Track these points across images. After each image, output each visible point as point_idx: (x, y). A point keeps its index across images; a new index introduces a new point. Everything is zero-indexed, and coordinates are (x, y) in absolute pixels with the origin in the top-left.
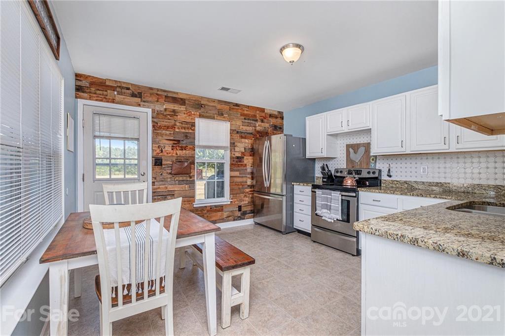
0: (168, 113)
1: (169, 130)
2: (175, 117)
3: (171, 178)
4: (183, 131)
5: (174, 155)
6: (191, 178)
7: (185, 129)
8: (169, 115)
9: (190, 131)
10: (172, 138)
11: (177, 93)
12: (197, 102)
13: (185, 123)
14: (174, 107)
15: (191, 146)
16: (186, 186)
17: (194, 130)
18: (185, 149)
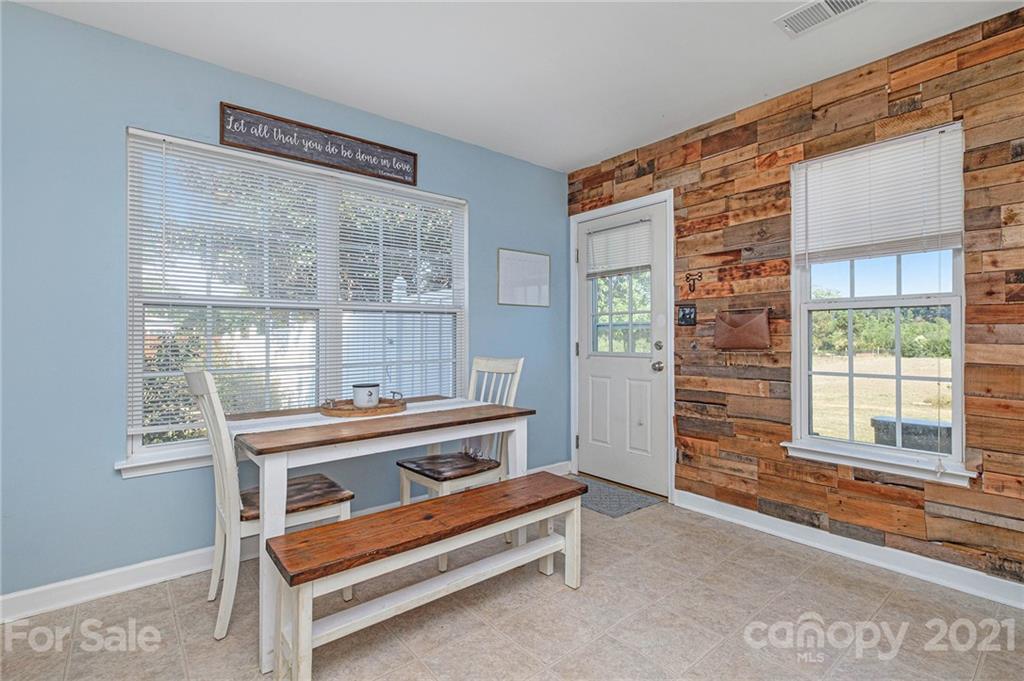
0: (709, 183)
1: (712, 227)
2: (727, 187)
3: (715, 358)
4: (751, 219)
5: (724, 293)
6: (776, 361)
7: (755, 214)
8: (711, 188)
9: (773, 214)
10: (720, 248)
11: (732, 117)
12: (795, 113)
13: (755, 194)
14: (724, 160)
15: (777, 262)
16: (761, 386)
17: (786, 207)
18: (758, 274)
